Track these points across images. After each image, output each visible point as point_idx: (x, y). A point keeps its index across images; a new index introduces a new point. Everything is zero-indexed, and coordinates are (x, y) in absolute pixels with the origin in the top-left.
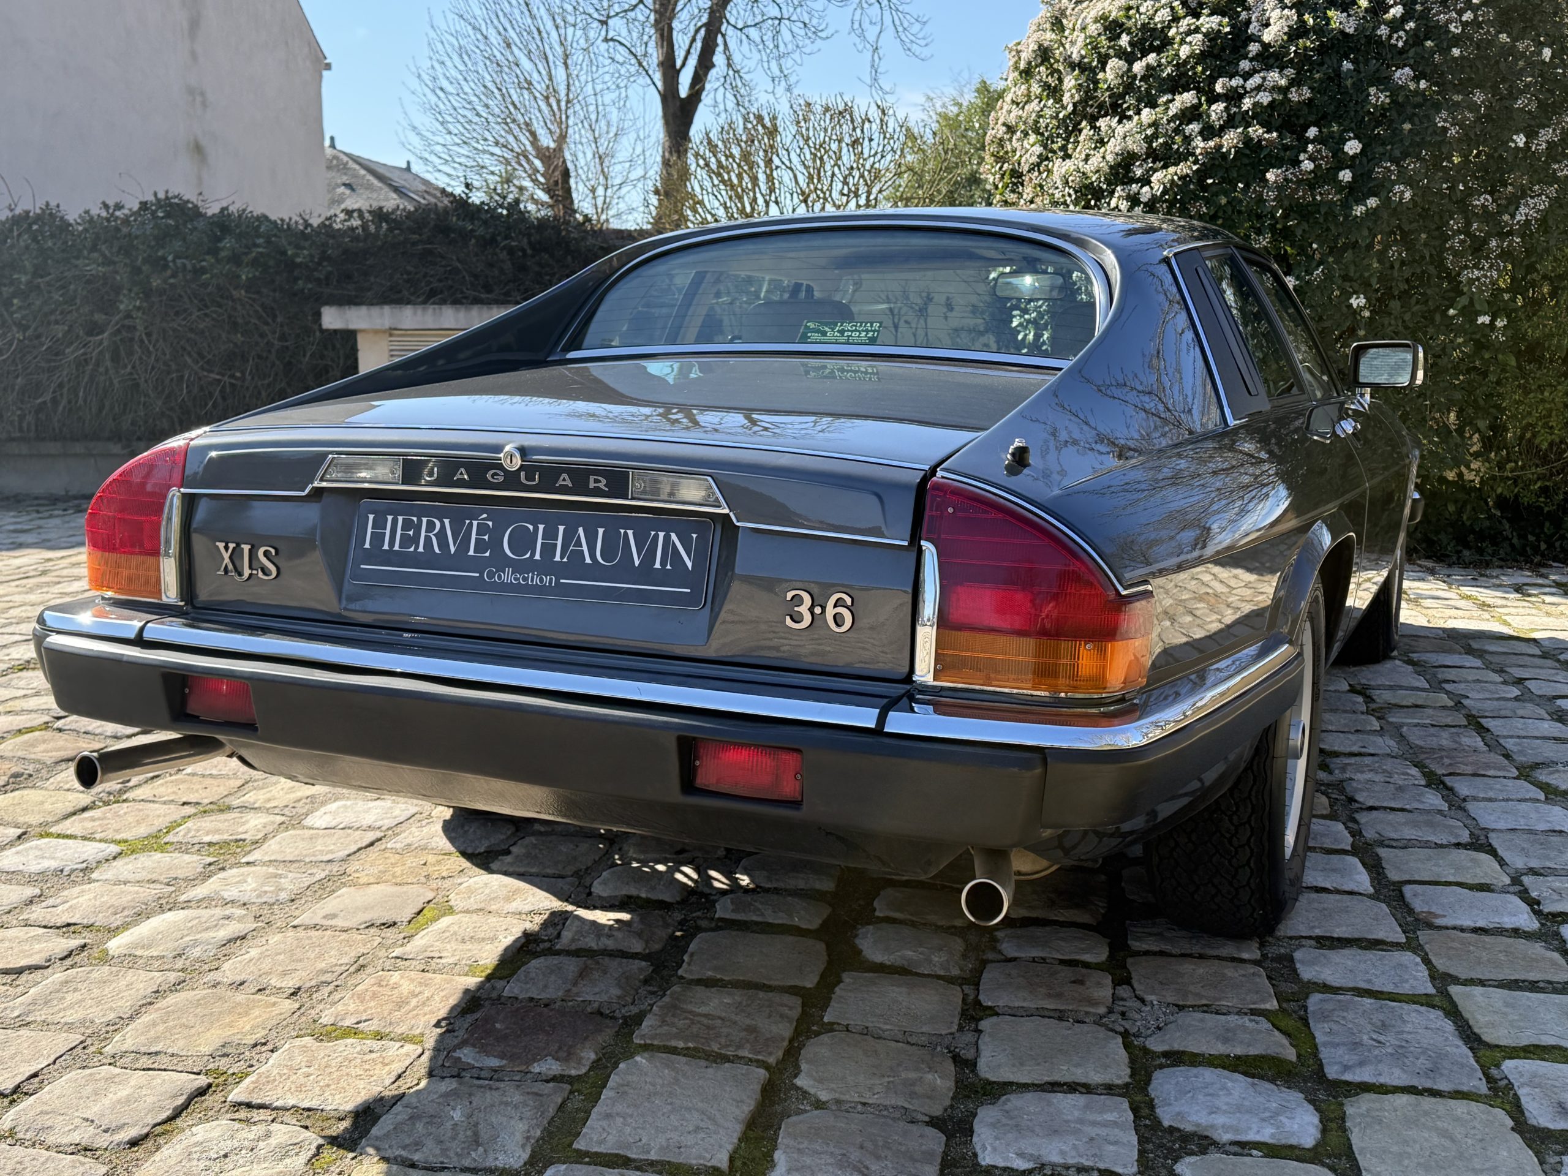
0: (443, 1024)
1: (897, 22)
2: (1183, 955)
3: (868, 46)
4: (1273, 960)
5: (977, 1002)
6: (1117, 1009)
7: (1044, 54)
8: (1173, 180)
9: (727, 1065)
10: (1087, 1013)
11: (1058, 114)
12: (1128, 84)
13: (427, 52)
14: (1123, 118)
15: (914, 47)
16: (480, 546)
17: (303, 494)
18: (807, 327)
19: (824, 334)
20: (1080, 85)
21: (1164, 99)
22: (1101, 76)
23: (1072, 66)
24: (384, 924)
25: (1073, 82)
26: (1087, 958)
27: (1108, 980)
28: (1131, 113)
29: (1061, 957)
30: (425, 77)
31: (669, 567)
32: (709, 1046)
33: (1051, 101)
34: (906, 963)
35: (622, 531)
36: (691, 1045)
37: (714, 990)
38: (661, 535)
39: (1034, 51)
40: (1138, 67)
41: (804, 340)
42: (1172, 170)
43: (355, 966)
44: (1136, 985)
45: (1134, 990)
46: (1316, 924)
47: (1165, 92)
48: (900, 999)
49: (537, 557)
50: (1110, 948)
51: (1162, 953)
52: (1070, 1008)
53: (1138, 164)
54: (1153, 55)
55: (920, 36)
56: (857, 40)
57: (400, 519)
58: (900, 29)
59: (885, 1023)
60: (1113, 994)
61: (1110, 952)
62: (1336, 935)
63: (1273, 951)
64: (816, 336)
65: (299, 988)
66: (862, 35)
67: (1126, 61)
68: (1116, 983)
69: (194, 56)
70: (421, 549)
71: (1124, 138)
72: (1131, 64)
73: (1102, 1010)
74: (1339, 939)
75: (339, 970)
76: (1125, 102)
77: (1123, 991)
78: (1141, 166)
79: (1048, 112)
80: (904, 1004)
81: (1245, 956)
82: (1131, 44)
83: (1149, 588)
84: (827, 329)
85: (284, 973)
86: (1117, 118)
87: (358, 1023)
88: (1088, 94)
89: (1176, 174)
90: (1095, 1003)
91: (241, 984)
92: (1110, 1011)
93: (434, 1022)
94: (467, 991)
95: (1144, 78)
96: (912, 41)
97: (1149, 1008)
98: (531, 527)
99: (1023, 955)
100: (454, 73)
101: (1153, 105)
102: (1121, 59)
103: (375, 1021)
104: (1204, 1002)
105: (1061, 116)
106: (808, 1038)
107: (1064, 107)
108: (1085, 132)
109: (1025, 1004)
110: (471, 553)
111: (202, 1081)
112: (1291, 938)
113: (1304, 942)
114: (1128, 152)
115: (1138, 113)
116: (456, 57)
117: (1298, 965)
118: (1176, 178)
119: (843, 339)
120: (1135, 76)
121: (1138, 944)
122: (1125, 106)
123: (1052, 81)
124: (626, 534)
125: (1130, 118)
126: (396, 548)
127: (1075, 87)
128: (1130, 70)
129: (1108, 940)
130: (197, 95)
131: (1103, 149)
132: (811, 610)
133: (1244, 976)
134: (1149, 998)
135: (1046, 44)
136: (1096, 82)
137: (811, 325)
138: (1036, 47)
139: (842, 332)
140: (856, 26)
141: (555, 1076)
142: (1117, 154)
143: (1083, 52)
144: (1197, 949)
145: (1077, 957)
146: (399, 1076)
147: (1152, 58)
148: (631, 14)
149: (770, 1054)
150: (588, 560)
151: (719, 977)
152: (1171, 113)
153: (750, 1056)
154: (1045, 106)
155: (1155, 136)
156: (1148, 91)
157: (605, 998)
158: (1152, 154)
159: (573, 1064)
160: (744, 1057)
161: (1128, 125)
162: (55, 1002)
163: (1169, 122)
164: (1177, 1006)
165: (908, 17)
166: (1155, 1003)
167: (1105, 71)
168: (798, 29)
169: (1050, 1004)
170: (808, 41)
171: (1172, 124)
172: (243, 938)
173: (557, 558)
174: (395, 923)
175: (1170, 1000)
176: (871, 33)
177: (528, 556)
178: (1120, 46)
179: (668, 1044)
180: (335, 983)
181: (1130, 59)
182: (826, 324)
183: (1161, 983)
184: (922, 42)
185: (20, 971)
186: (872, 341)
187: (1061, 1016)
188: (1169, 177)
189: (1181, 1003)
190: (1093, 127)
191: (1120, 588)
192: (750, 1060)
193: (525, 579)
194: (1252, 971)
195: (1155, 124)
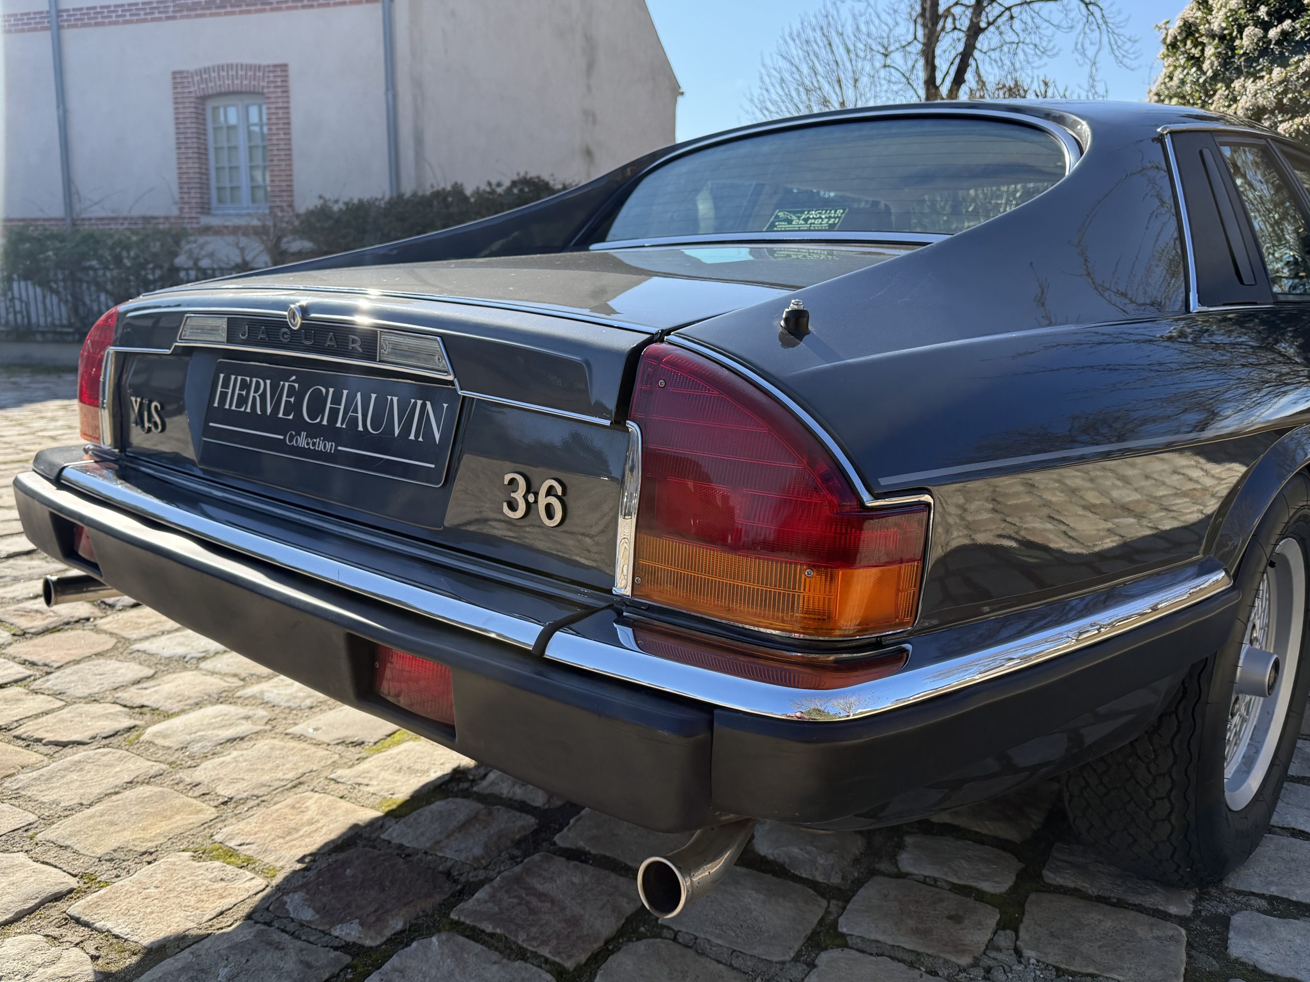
0: (307, 860)
1: (1113, 42)
2: (1100, 899)
3: (1087, 61)
4: (1205, 921)
5: (835, 925)
6: (986, 962)
7: (1189, 30)
8: (1298, 129)
9: (517, 964)
10: (946, 961)
11: (1198, 80)
12: (1263, 48)
13: (759, 83)
14: (1256, 77)
15: (1126, 60)
16: (289, 408)
17: (169, 352)
18: (777, 216)
19: (790, 222)
20: (1220, 53)
21: (1296, 59)
22: (1237, 42)
23: (1213, 36)
24: (352, 743)
25: (1213, 50)
26: (986, 886)
27: (992, 919)
28: (1264, 73)
29: (956, 881)
30: (756, 101)
31: (421, 439)
32: (516, 936)
33: (1194, 69)
34: (787, 860)
35: (389, 398)
36: (498, 931)
37: (572, 863)
38: (419, 402)
39: (1180, 27)
40: (1273, 33)
41: (771, 229)
42: (1298, 120)
43: (297, 781)
44: (1022, 933)
45: (1017, 938)
46: (1276, 879)
47: (1296, 53)
48: (753, 907)
49: (325, 422)
50: (1018, 876)
51: (1075, 893)
52: (930, 952)
53: (1266, 117)
54: (1289, 21)
55: (1131, 51)
56: (1079, 57)
57: (239, 378)
58: (1115, 47)
59: (719, 936)
60: (991, 940)
61: (1016, 883)
62: (1294, 898)
63: (1211, 907)
64: (783, 225)
65: (232, 798)
66: (1084, 54)
67: (1263, 29)
68: (1002, 926)
69: (589, 88)
70: (248, 410)
71: (1255, 95)
72: (1266, 31)
73: (965, 961)
74: (1297, 904)
75: (277, 784)
76: (1259, 65)
77: (1005, 939)
78: (1269, 118)
79: (1189, 79)
80: (755, 913)
81: (1173, 910)
82: (1268, 14)
83: (927, 498)
84: (794, 218)
85: (234, 781)
86: (1252, 79)
87: (240, 845)
88: (1226, 61)
89: (1302, 124)
90: (959, 949)
91: (196, 785)
92: (975, 964)
93: (300, 855)
94: (355, 826)
95: (1278, 43)
96: (1124, 56)
97: (1021, 968)
98: (324, 390)
99: (916, 872)
100: (775, 97)
101: (1284, 64)
102: (1256, 27)
103: (254, 847)
104: (1091, 970)
105: (1201, 81)
106: (630, 940)
107: (1205, 73)
108: (1220, 92)
109: (881, 938)
110: (281, 415)
111: (73, 883)
112: (1239, 893)
113: (1254, 901)
114: (1258, 107)
115: (1270, 72)
116: (778, 86)
117: (1231, 934)
118: (1301, 127)
119: (805, 227)
120: (1271, 41)
121: (1052, 875)
122: (1258, 68)
123: (1196, 52)
124: (392, 399)
125: (1262, 77)
126: (233, 408)
127: (1214, 54)
128: (1265, 36)
129: (1021, 866)
130: (590, 116)
131: (1234, 106)
132: (525, 497)
133: (1158, 938)
134: (1027, 953)
135: (1191, 20)
136: (1233, 49)
137: (781, 214)
138: (1182, 23)
139: (806, 220)
140: (1079, 46)
141: (347, 944)
142: (1247, 109)
143: (1224, 25)
144: (1116, 893)
145: (974, 884)
146: (222, 913)
147: (1287, 24)
148: (908, 48)
149: (570, 957)
150: (360, 428)
151: (587, 849)
152: (1300, 71)
153: (549, 956)
154: (1188, 74)
155: (1285, 92)
156: (1282, 53)
157: (463, 857)
158: (1280, 107)
159: (372, 934)
160: (541, 956)
161: (1260, 83)
162: (55, 780)
163: (1298, 78)
164: (1058, 969)
165: (1122, 38)
166: (1033, 961)
167: (1241, 38)
168: (1030, 50)
169: (909, 943)
170: (1036, 58)
171: (1301, 81)
172: (242, 739)
173: (339, 425)
174: (363, 743)
175: (1050, 960)
176: (1091, 51)
177: (318, 420)
178: (1259, 17)
179: (478, 925)
180: (263, 798)
181: (1266, 26)
182: (794, 213)
183: (1052, 935)
184: (1133, 56)
185: (64, 745)
186: (831, 228)
187: (913, 961)
188: (1295, 126)
189: (1063, 966)
190: (1228, 87)
191: (866, 497)
192: (547, 961)
193: (314, 444)
194: (1170, 933)
195: (1285, 80)
